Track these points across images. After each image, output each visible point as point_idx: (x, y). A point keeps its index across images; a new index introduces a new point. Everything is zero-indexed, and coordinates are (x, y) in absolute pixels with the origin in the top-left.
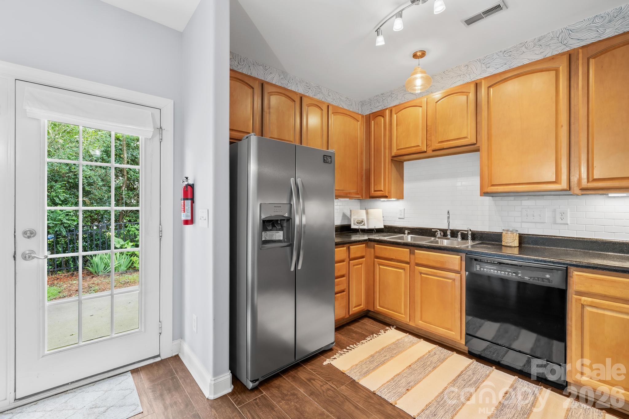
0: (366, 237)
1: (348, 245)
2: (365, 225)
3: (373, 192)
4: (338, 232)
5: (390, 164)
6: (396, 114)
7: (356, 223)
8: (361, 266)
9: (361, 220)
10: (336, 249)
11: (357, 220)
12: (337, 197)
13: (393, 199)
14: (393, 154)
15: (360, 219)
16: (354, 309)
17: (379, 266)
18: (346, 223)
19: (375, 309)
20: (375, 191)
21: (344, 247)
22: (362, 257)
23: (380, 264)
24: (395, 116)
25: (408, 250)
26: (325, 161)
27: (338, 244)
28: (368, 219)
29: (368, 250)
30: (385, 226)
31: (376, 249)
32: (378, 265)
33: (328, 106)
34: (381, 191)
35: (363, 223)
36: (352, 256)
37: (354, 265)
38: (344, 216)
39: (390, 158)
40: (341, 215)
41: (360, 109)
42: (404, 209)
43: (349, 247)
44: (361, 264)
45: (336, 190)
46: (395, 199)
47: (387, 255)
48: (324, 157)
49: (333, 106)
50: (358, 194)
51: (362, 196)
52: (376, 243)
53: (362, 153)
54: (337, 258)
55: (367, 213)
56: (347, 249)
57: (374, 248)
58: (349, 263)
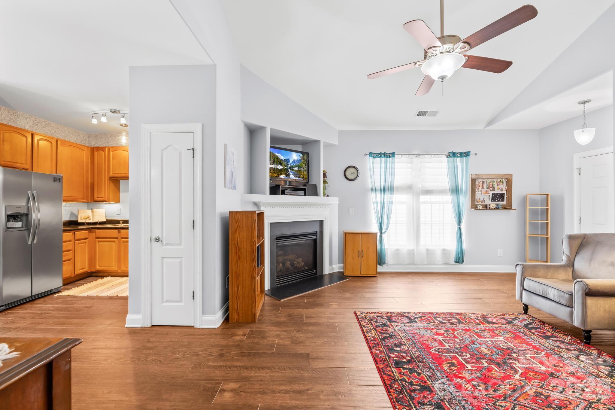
0: (90, 227)
1: (74, 231)
2: (90, 220)
3: (96, 198)
4: (66, 224)
5: (109, 181)
6: (112, 152)
7: (83, 219)
8: (85, 244)
10: (63, 234)
11: (84, 216)
12: (65, 201)
13: (112, 203)
14: (110, 176)
15: (87, 216)
16: (78, 271)
18: (74, 219)
19: (96, 269)
20: (98, 197)
21: (70, 232)
22: (87, 239)
23: (99, 242)
24: (111, 153)
25: (117, 231)
26: (54, 181)
27: (64, 231)
28: (93, 216)
29: (91, 234)
30: (106, 220)
31: (96, 233)
32: (98, 242)
33: (57, 141)
34: (102, 197)
35: (89, 219)
36: (77, 238)
37: (79, 244)
39: (109, 178)
40: (69, 213)
41: (87, 139)
42: (120, 209)
43: (75, 233)
44: (85, 243)
45: (63, 196)
46: (114, 203)
47: (104, 236)
48: (54, 179)
49: (61, 140)
50: (84, 199)
51: (88, 200)
52: (96, 229)
53: (87, 172)
54: (64, 239)
55: (93, 212)
56: (73, 233)
57: (95, 233)
58: (75, 242)
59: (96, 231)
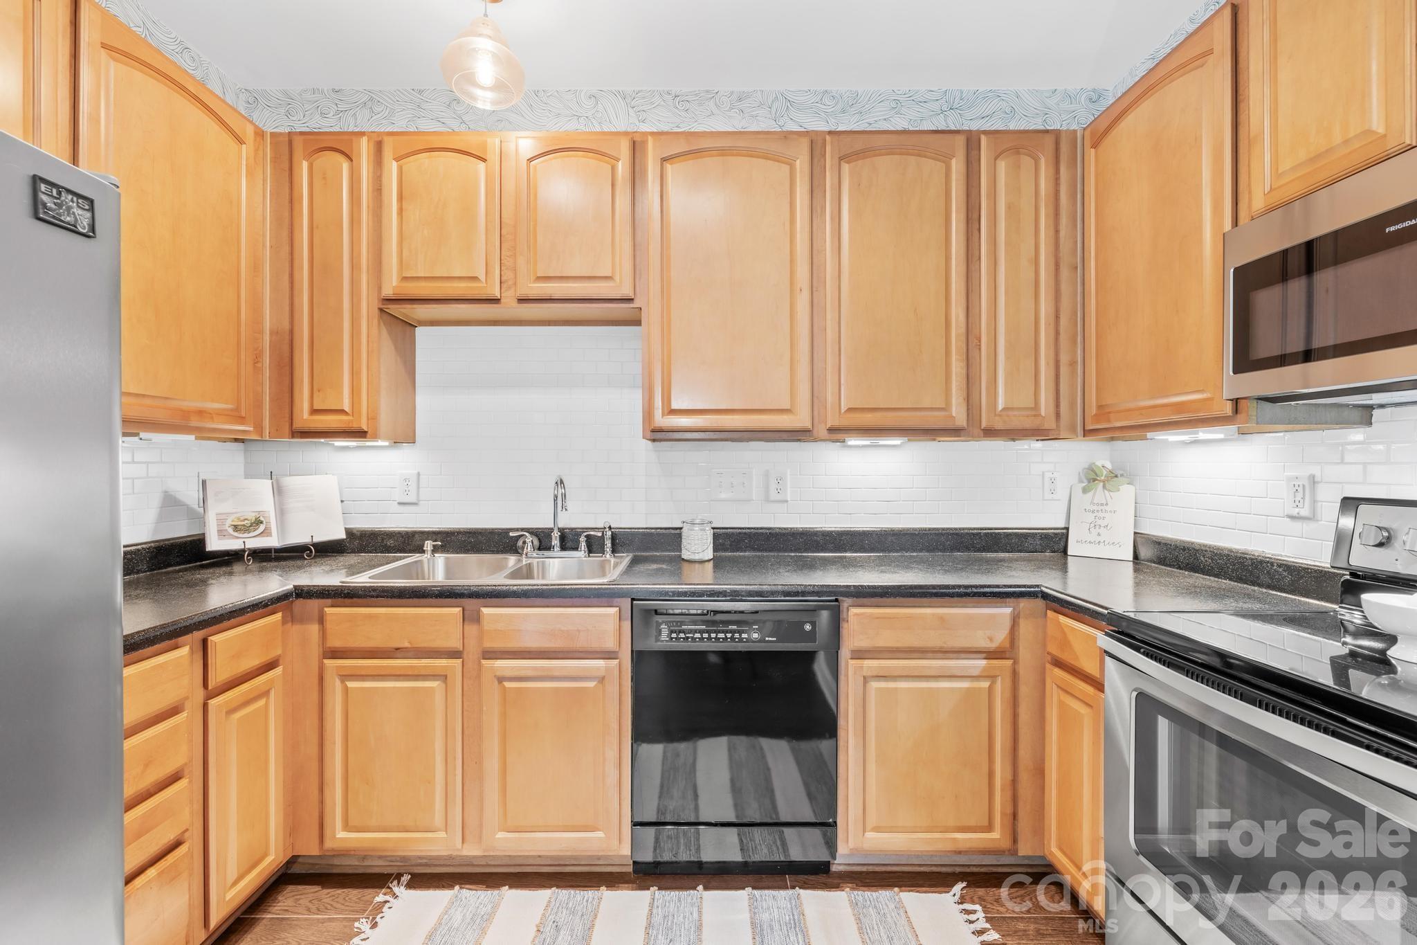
1: (199, 635)
2: (270, 535)
3: (306, 415)
4: (138, 572)
5: (375, 321)
6: (397, 159)
7: (231, 530)
8: (262, 702)
9: (252, 517)
10: (128, 672)
11: (233, 517)
12: (133, 426)
13: (380, 443)
14: (388, 291)
15: (248, 513)
16: (231, 893)
17: (343, 682)
18: (179, 530)
19: (329, 844)
20: (314, 412)
21: (176, 647)
22: (270, 666)
23: (345, 677)
24: (392, 168)
26: (42, 212)
28: (281, 512)
29: (295, 629)
30: (349, 532)
31: (328, 625)
32: (338, 683)
34: (342, 412)
35: (262, 528)
36: (220, 675)
37: (231, 712)
38: (170, 503)
39: (376, 305)
40: (156, 501)
42: (419, 474)
43: (205, 642)
44: (266, 695)
45: (124, 394)
46: (386, 444)
47: (377, 639)
48: (37, 190)
50: (241, 420)
51: (259, 428)
52: (329, 601)
53: (256, 268)
54: (134, 710)
55: (278, 491)
56: (192, 651)
57: (321, 620)
58: (205, 706)
59: (328, 610)
